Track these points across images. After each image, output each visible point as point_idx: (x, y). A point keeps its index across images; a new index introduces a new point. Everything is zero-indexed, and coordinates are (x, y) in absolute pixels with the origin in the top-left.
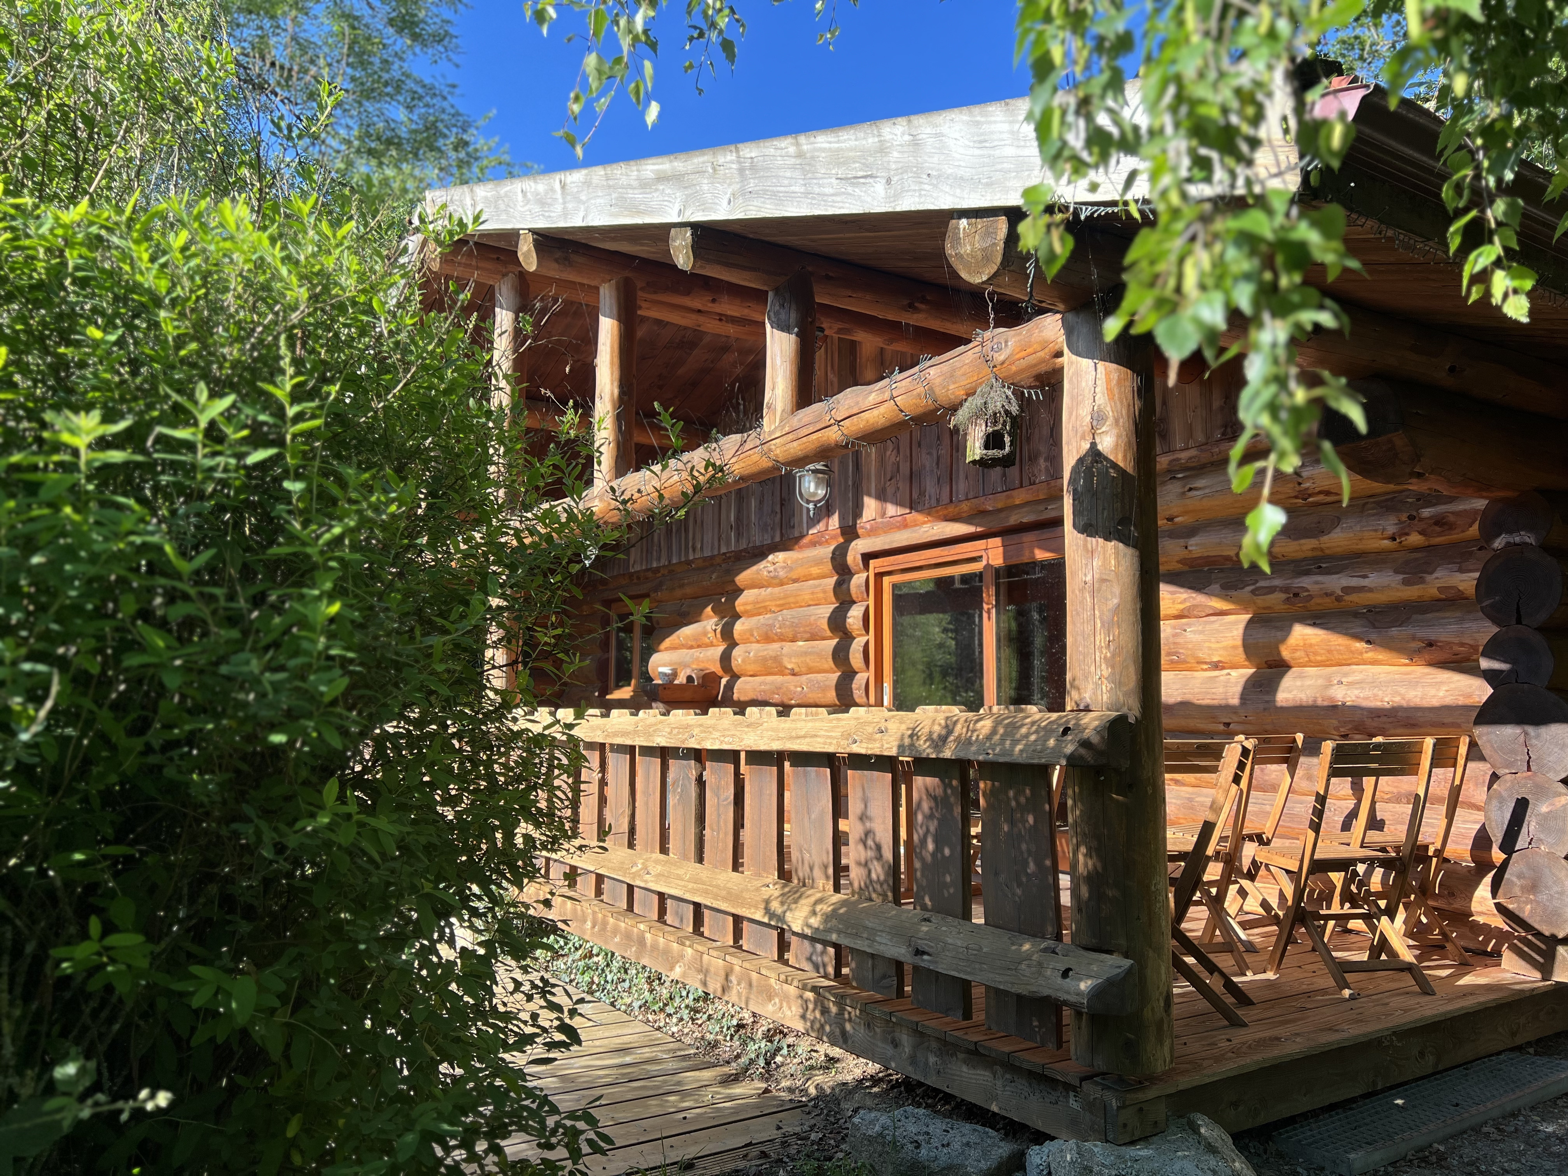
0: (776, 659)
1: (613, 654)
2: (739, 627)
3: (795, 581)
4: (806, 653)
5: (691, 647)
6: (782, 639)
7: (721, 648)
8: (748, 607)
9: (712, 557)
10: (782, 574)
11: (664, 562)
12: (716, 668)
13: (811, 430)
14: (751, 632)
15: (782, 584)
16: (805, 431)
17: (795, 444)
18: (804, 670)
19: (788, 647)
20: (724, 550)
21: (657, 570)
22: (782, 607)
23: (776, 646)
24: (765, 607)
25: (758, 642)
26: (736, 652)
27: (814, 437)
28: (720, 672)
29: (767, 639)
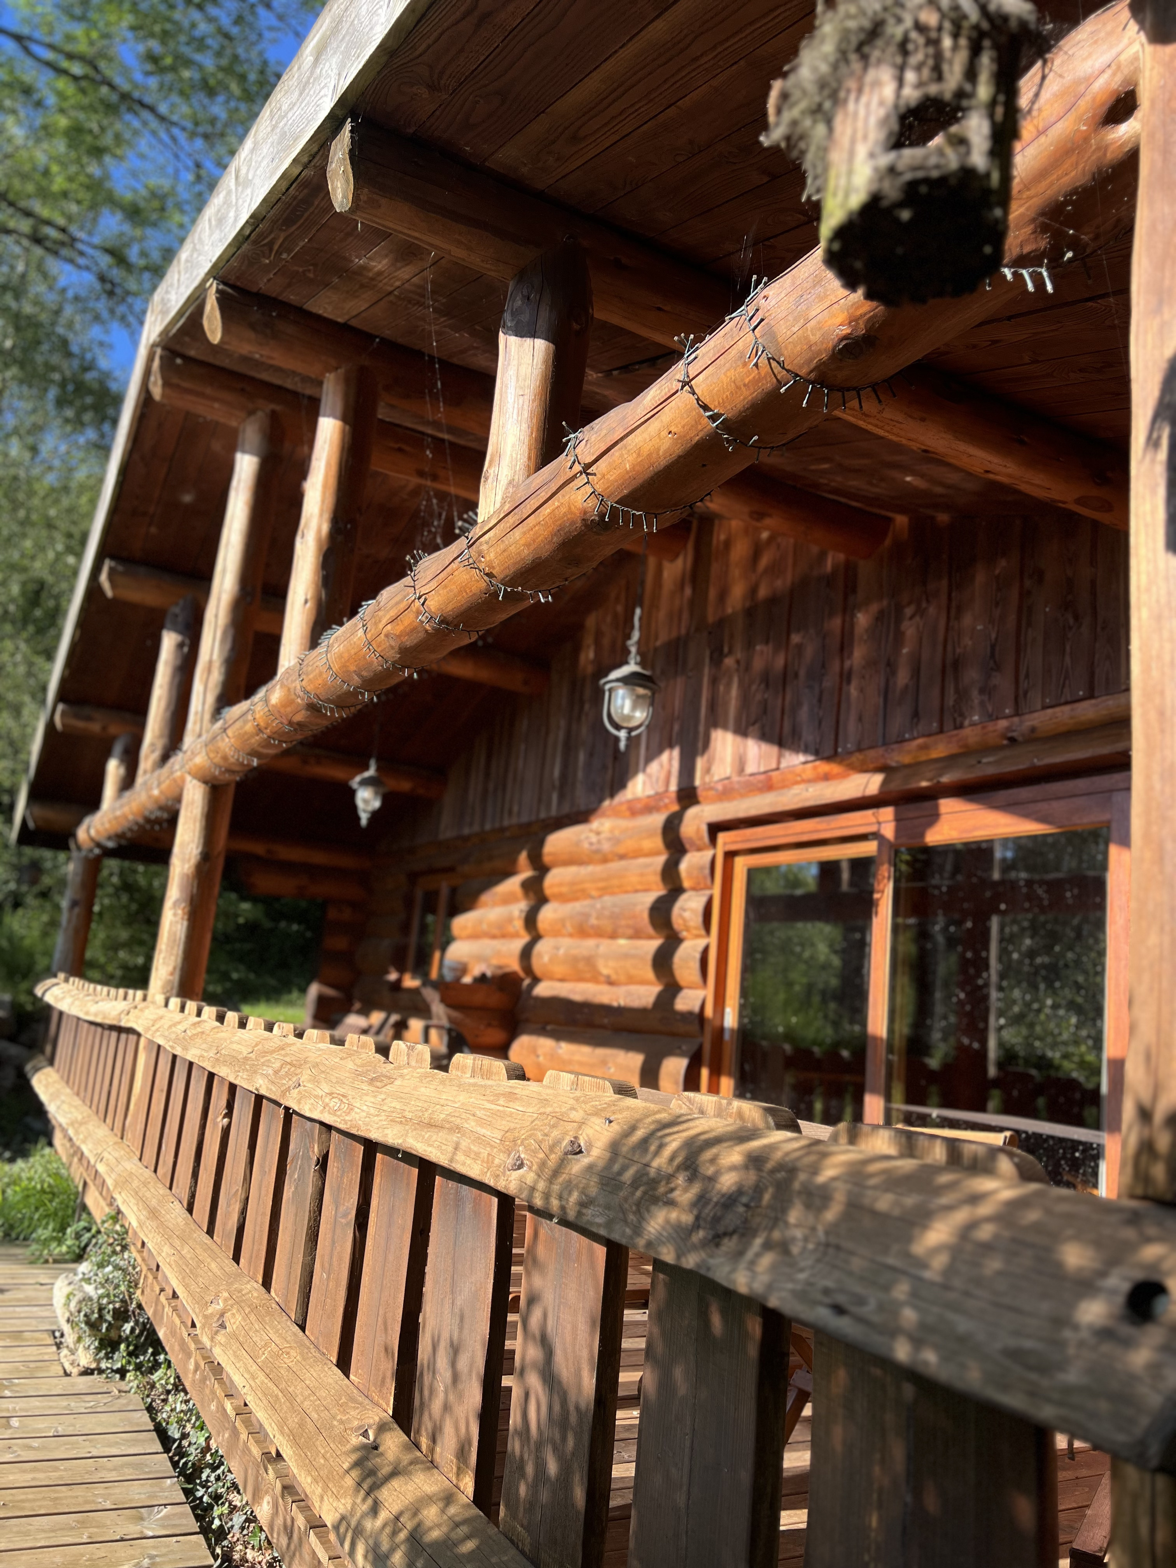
0: (590, 961)
1: (413, 939)
2: (547, 914)
3: (622, 857)
4: (626, 956)
5: (494, 937)
6: (599, 933)
7: (525, 939)
8: (564, 889)
9: (529, 825)
10: (606, 847)
11: (476, 828)
12: (515, 966)
13: (544, 495)
14: (563, 921)
15: (605, 860)
16: (534, 503)
17: (517, 533)
18: (623, 978)
19: (605, 946)
20: (543, 815)
21: (466, 839)
22: (605, 891)
23: (590, 943)
24: (583, 891)
25: (571, 935)
26: (542, 947)
27: (546, 510)
28: (522, 974)
29: (583, 931)
